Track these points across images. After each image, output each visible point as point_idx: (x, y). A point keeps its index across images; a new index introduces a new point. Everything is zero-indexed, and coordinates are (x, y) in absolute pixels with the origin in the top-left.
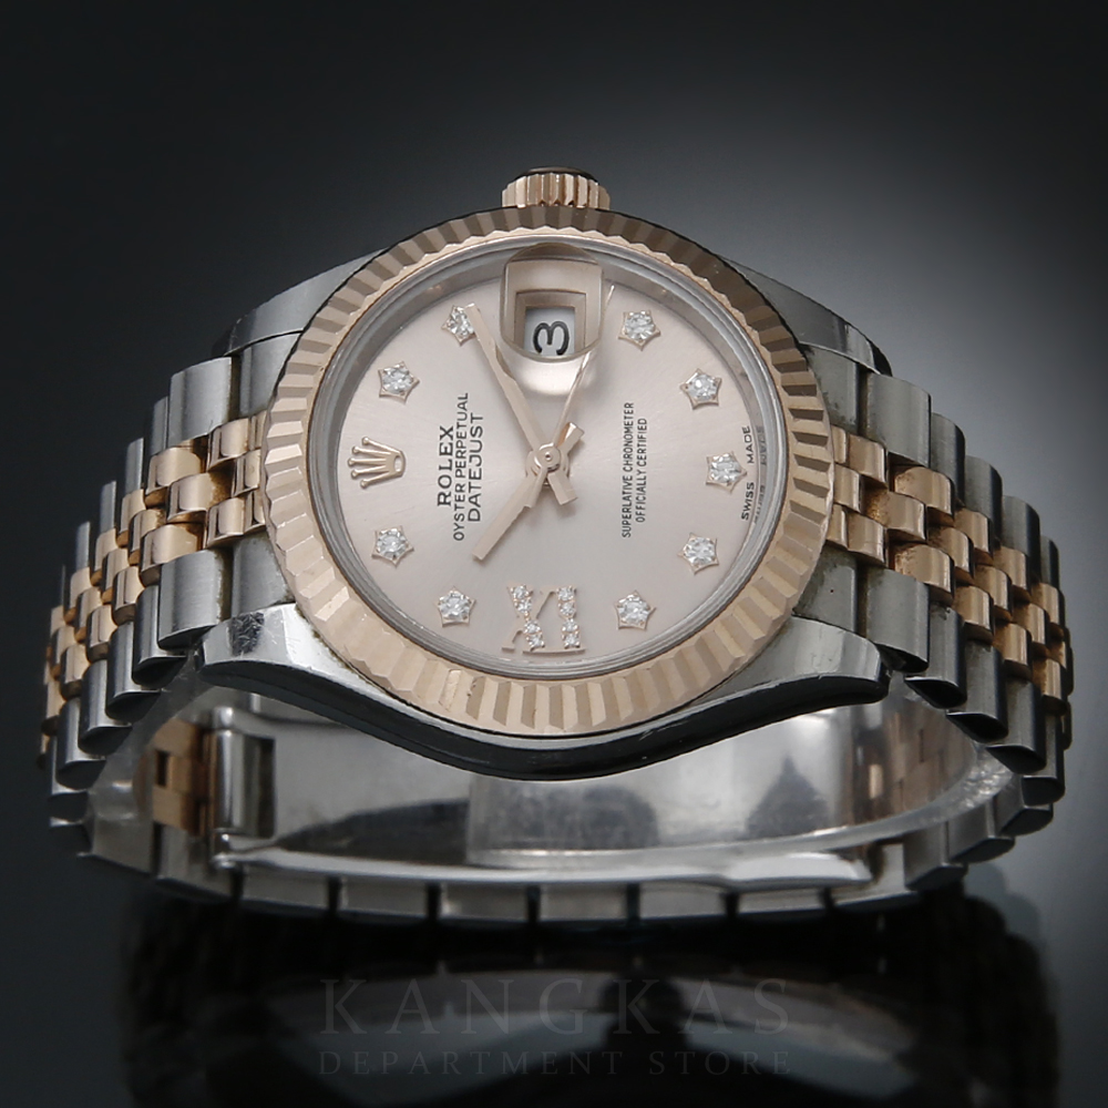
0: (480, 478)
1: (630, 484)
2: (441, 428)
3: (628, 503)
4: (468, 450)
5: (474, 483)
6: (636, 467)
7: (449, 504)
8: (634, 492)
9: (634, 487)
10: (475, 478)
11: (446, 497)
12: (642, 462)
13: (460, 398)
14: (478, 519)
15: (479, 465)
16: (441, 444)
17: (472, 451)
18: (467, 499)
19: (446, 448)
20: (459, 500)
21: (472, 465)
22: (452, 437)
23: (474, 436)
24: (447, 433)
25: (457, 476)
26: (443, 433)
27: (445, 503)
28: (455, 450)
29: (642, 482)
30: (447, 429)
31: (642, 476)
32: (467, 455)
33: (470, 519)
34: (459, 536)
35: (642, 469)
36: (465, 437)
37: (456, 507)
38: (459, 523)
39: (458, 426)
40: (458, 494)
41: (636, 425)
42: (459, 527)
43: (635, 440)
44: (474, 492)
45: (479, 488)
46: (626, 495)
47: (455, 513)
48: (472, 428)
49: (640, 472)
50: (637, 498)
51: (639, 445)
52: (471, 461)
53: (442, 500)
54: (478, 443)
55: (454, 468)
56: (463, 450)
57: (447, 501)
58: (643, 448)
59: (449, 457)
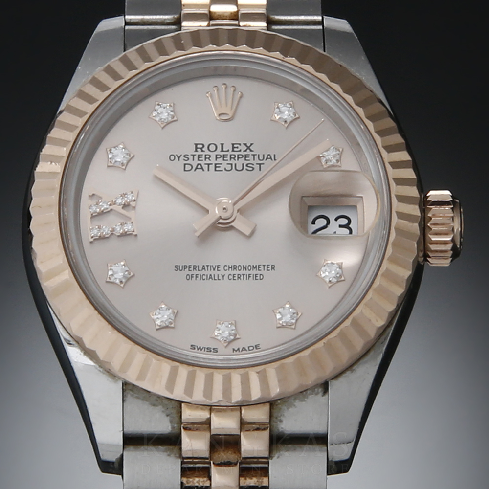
0: (215, 170)
1: (214, 270)
2: (252, 144)
3: (200, 269)
4: (235, 162)
5: (212, 167)
6: (227, 273)
7: (196, 151)
8: (208, 273)
9: (212, 273)
10: (216, 167)
11: (201, 148)
12: (231, 277)
13: (275, 155)
14: (185, 170)
15: (225, 169)
16: (240, 144)
17: (235, 165)
18: (199, 162)
19: (237, 147)
20: (199, 157)
21: (225, 165)
22: (246, 151)
23: (247, 165)
24: (248, 148)
25: (216, 155)
27: (196, 148)
28: (237, 153)
29: (216, 278)
30: (251, 148)
31: (220, 277)
32: (233, 161)
33: (185, 164)
34: (172, 158)
35: (226, 277)
36: (245, 160)
37: (194, 156)
38: (182, 158)
39: (254, 155)
40: (204, 156)
41: (259, 273)
42: (179, 158)
43: (248, 272)
44: (205, 167)
45: (208, 170)
46: (206, 267)
47: (190, 155)
48: (253, 165)
49: (223, 276)
50: (204, 275)
51: (244, 275)
52: (228, 164)
53: (199, 146)
54: (241, 168)
55: (222, 154)
56: (236, 158)
57: (198, 150)
58: (242, 277)
59: (231, 150)
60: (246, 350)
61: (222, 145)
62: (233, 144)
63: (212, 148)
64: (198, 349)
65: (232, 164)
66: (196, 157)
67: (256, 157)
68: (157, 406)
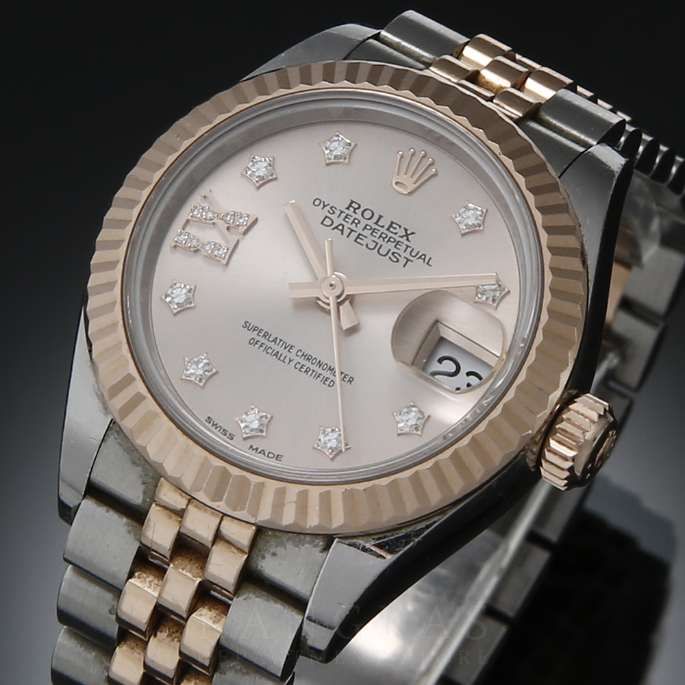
0: (356, 241)
1: (285, 348)
2: (413, 233)
3: (270, 339)
4: (383, 243)
5: (354, 235)
6: (297, 359)
7: (348, 208)
8: (277, 348)
9: (281, 350)
10: (358, 237)
11: (355, 209)
12: (298, 366)
13: (430, 259)
14: (322, 223)
15: (367, 245)
16: (400, 227)
17: (381, 246)
18: (344, 223)
19: (395, 229)
20: (346, 217)
21: (369, 241)
22: (402, 237)
23: (393, 254)
24: (407, 235)
25: (367, 225)
26: (409, 232)
27: (350, 205)
28: (390, 235)
29: (282, 358)
30: (410, 237)
31: (287, 360)
32: (380, 241)
33: (326, 217)
34: (317, 202)
35: (293, 363)
36: (395, 247)
37: (342, 212)
38: (328, 208)
39: (408, 247)
40: (352, 219)
41: (332, 378)
42: (325, 206)
43: (320, 371)
44: (346, 231)
45: (348, 237)
46: (278, 341)
47: (338, 209)
48: (400, 256)
49: (290, 361)
50: (270, 348)
51: (314, 371)
52: (374, 241)
53: (354, 205)
54: (384, 253)
55: (374, 226)
56: (386, 240)
57: (351, 208)
58: (310, 373)
59: (386, 227)
60: (264, 454)
61: (381, 217)
62: (392, 223)
63: (368, 215)
64: (213, 425)
65: (377, 243)
66: (343, 215)
67: (409, 249)
68: (138, 466)
